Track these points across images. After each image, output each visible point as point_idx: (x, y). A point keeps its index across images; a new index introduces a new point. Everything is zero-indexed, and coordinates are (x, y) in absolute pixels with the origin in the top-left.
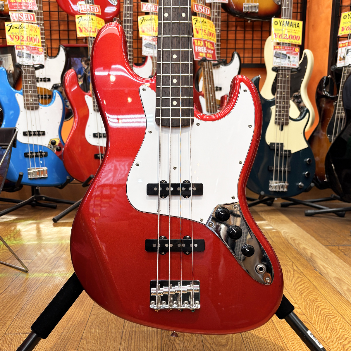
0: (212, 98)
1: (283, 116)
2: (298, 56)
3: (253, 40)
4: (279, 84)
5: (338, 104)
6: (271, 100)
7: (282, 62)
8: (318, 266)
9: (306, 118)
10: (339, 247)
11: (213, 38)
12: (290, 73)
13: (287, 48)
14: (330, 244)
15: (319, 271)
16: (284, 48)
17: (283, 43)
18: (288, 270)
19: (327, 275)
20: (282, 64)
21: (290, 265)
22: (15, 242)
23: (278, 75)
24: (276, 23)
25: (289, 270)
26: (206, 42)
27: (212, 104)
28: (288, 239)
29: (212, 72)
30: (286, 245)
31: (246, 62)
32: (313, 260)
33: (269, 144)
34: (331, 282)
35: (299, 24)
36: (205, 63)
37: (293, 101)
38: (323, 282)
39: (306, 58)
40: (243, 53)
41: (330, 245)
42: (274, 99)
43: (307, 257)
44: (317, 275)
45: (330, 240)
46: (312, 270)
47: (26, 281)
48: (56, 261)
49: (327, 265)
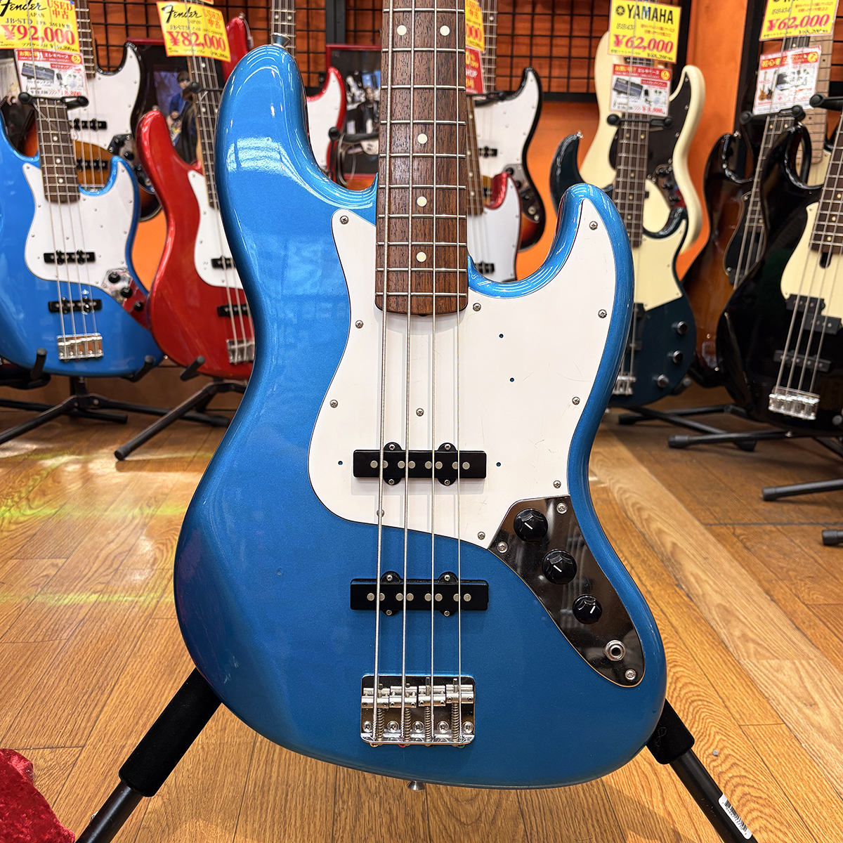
0: (473, 182)
1: (629, 226)
2: (668, 89)
3: (571, 37)
4: (624, 155)
5: (752, 199)
7: (631, 104)
8: (686, 577)
9: (680, 233)
10: (735, 529)
11: (476, 41)
12: (647, 129)
13: (643, 71)
14: (716, 522)
15: (686, 590)
16: (637, 72)
17: (635, 59)
19: (702, 599)
20: (631, 108)
22: (29, 512)
23: (620, 132)
24: (620, 10)
27: (472, 194)
28: (626, 508)
29: (473, 120)
30: (620, 523)
31: (554, 89)
32: (675, 561)
34: (709, 617)
35: (674, 14)
37: (657, 184)
39: (687, 86)
40: (548, 66)
41: (715, 524)
42: (610, 188)
43: (665, 554)
44: (682, 600)
45: (718, 509)
46: (672, 586)
47: (51, 615)
48: (119, 563)
49: (705, 573)
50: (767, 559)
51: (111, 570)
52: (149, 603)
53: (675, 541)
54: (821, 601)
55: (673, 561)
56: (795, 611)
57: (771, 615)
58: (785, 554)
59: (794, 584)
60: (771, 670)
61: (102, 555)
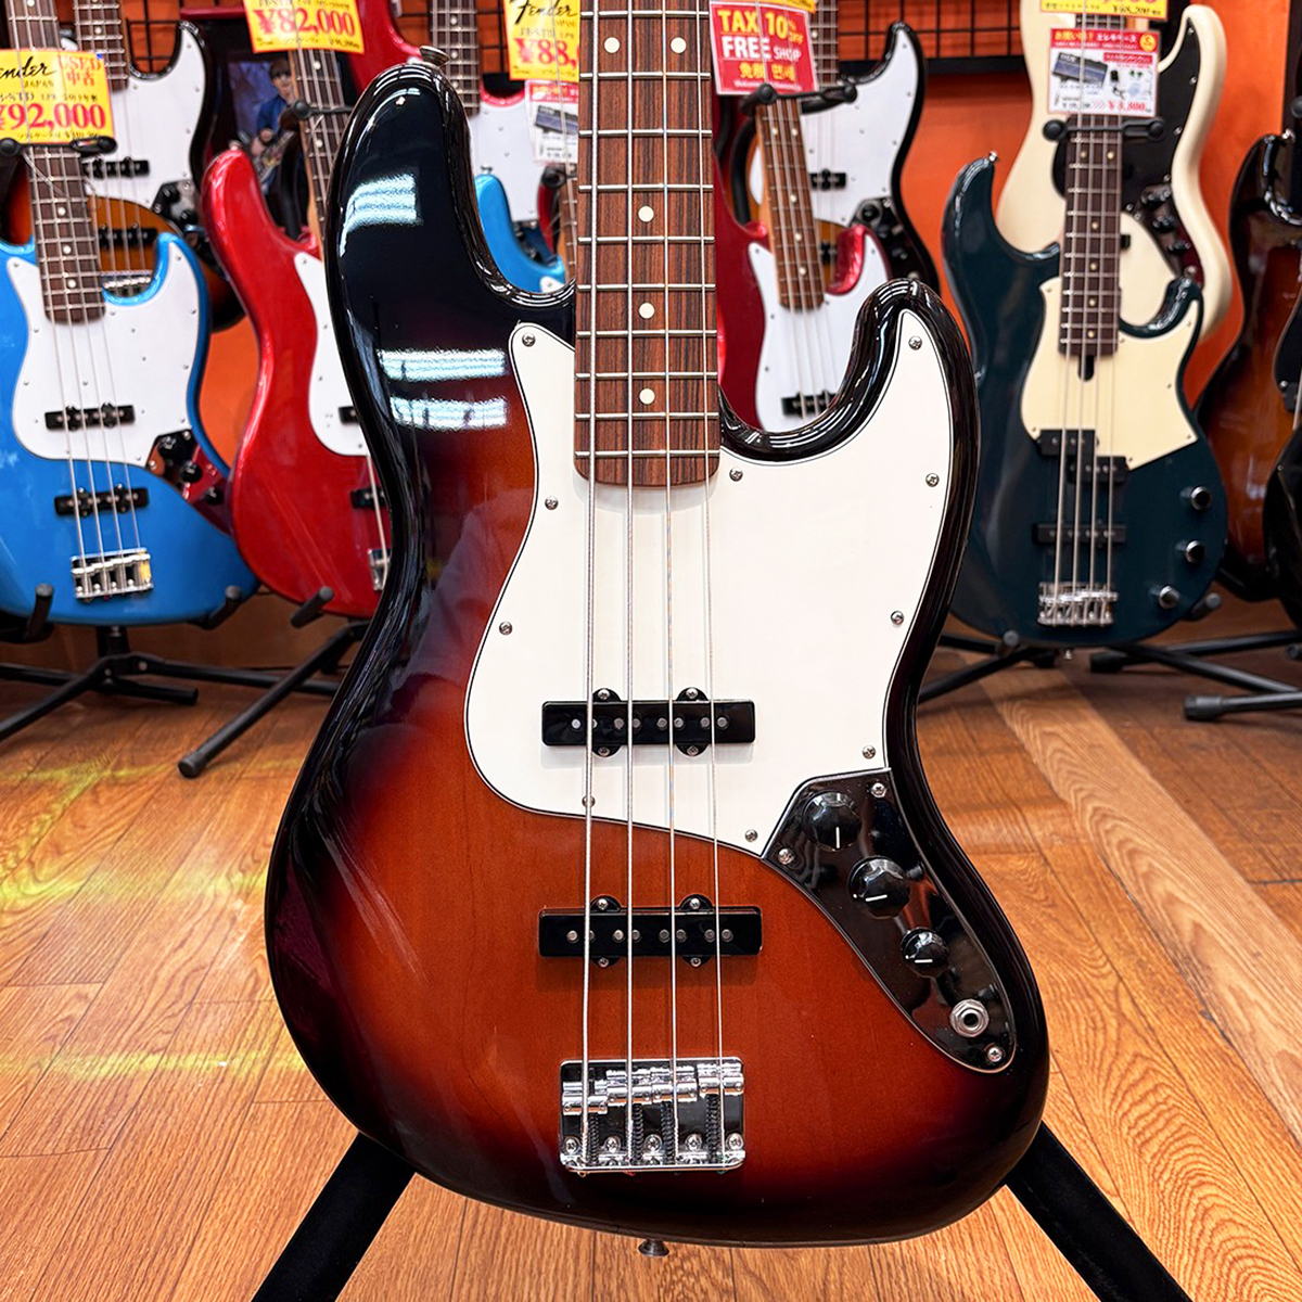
0: (803, 249)
1: (1093, 318)
4: (1077, 190)
6: (1040, 256)
7: (1087, 99)
8: (1218, 994)
9: (1189, 324)
12: (1119, 143)
13: (1106, 38)
15: (1220, 1022)
16: (1095, 39)
17: (1090, 16)
18: (1098, 1019)
19: (1251, 1042)
20: (1088, 106)
21: (1106, 991)
23: (1065, 151)
25: (1103, 1019)
26: (770, 16)
27: (802, 271)
29: (799, 138)
31: (947, 53)
32: (1200, 960)
33: (1035, 435)
36: (770, 108)
37: (1144, 222)
39: (1192, 42)
42: (1055, 251)
43: (1180, 946)
44: (1213, 1045)
46: (1194, 1014)
48: (193, 990)
49: (1257, 986)
51: (181, 1005)
52: (249, 1072)
53: (1198, 919)
55: (1195, 962)
61: (164, 975)
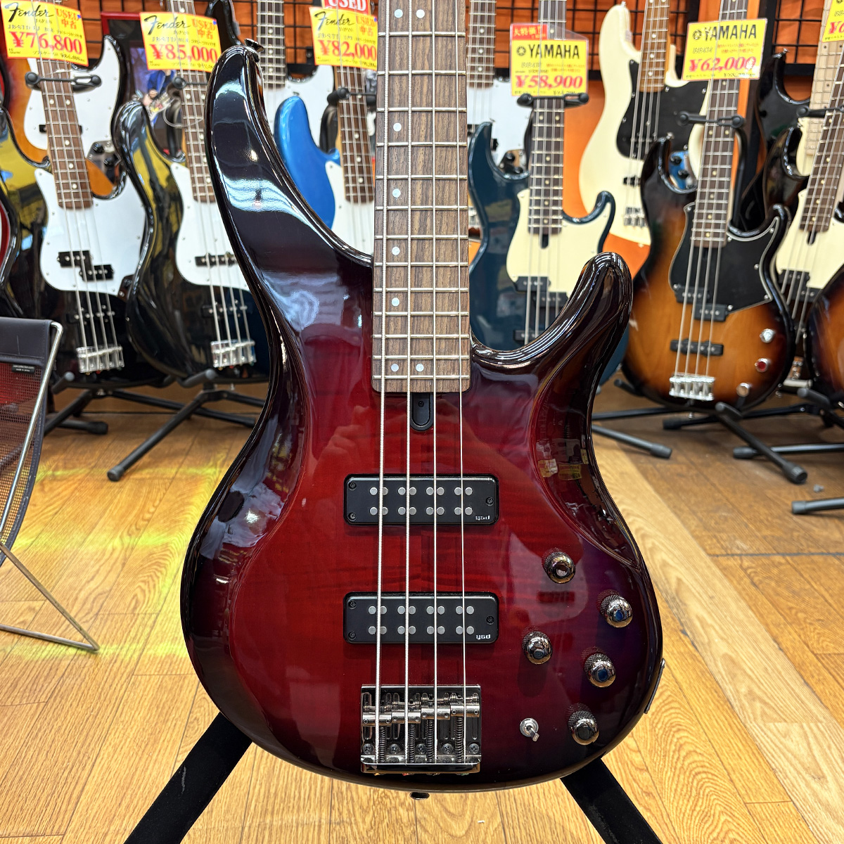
8: (690, 620)
10: (742, 561)
14: (724, 552)
15: (691, 636)
19: (708, 647)
32: (681, 601)
34: (714, 670)
38: (698, 670)
41: (722, 555)
43: (669, 591)
44: (687, 650)
45: (724, 536)
46: (676, 631)
47: (28, 672)
48: (99, 605)
49: (711, 615)
50: (776, 598)
51: (91, 615)
52: (132, 656)
53: (680, 576)
54: (831, 651)
55: (678, 601)
56: (804, 663)
57: (779, 667)
58: (794, 592)
59: (803, 629)
60: (779, 736)
61: (82, 595)
